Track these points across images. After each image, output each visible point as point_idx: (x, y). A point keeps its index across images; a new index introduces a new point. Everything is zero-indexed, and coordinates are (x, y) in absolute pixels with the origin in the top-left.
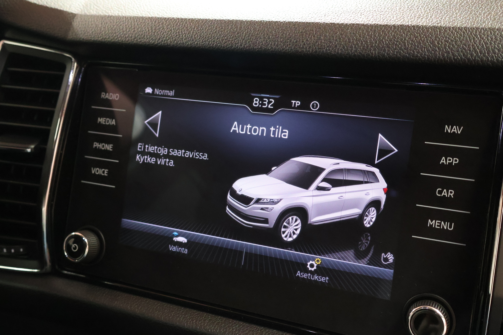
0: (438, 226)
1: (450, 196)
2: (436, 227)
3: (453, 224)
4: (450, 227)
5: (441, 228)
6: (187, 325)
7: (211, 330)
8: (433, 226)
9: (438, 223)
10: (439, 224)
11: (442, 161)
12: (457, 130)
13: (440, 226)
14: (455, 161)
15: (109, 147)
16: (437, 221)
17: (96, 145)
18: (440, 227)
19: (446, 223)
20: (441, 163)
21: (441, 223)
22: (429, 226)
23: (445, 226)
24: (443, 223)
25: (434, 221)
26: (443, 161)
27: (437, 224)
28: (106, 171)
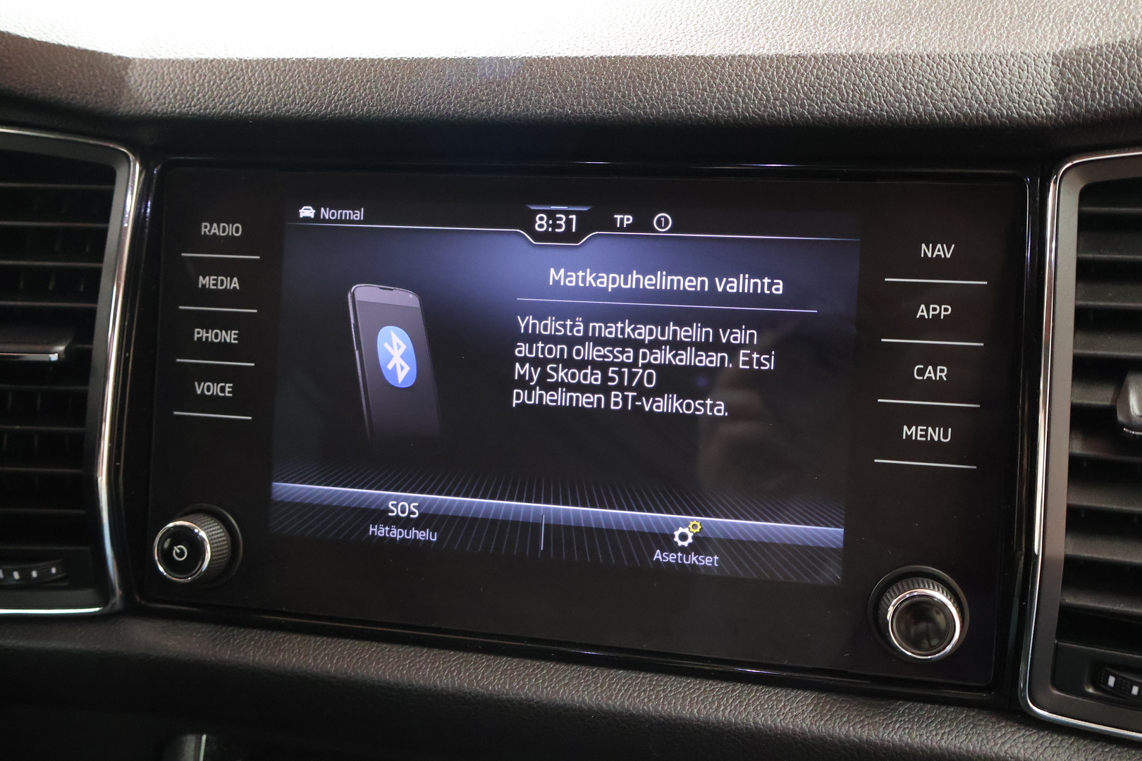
0: (921, 436)
1: (940, 376)
2: (919, 438)
3: (950, 430)
4: (945, 436)
5: (929, 439)
6: (440, 682)
7: (493, 687)
8: (914, 438)
9: (921, 430)
10: (924, 433)
11: (920, 313)
12: (943, 251)
13: (926, 436)
14: (945, 311)
15: (230, 337)
16: (919, 428)
17: (200, 334)
18: (927, 439)
19: (937, 429)
20: (918, 317)
21: (926, 431)
22: (904, 438)
23: (935, 434)
24: (930, 430)
25: (914, 428)
26: (922, 311)
27: (919, 433)
28: (228, 387)
